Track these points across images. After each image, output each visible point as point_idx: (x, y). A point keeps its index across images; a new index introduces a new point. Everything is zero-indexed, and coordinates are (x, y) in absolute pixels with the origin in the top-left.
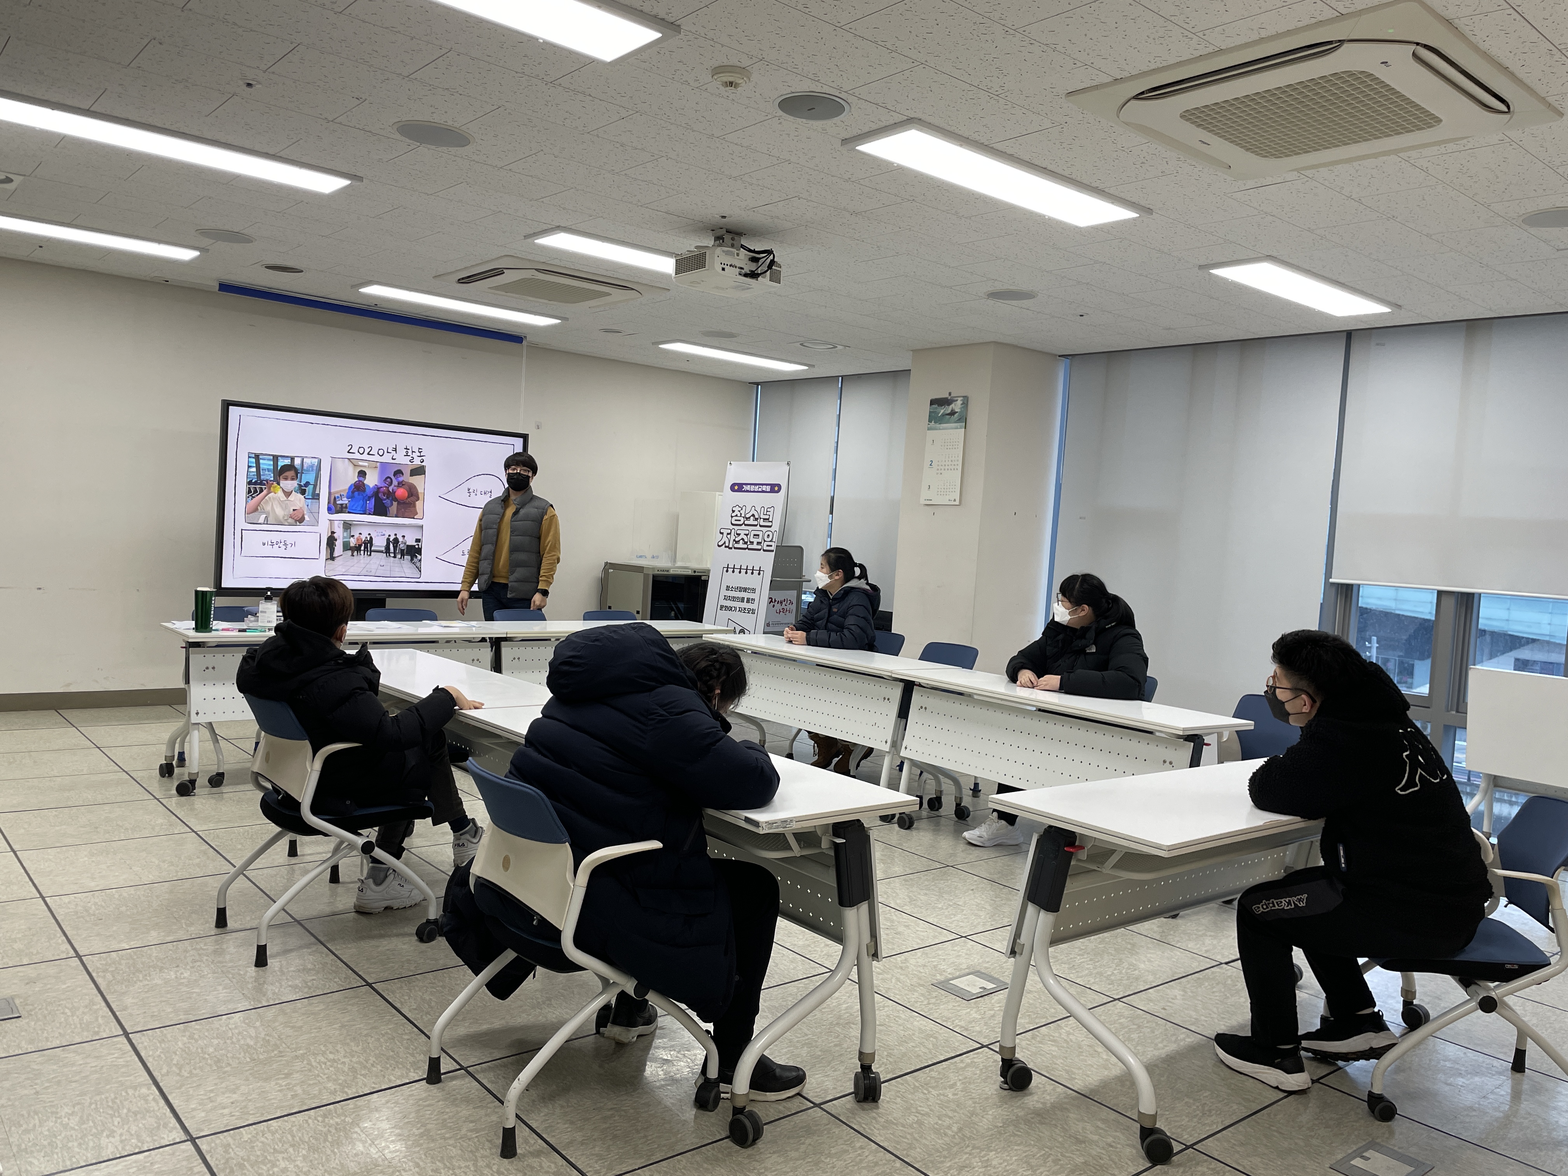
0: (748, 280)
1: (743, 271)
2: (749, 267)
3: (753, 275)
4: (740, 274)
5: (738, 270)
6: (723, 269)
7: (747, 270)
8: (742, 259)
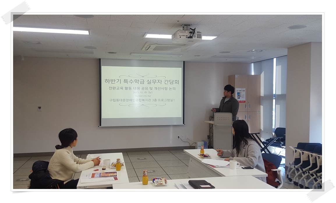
0: (189, 39)
1: (187, 37)
2: (189, 35)
3: (191, 37)
4: (186, 38)
5: (186, 37)
6: (180, 37)
7: (189, 36)
8: (187, 33)
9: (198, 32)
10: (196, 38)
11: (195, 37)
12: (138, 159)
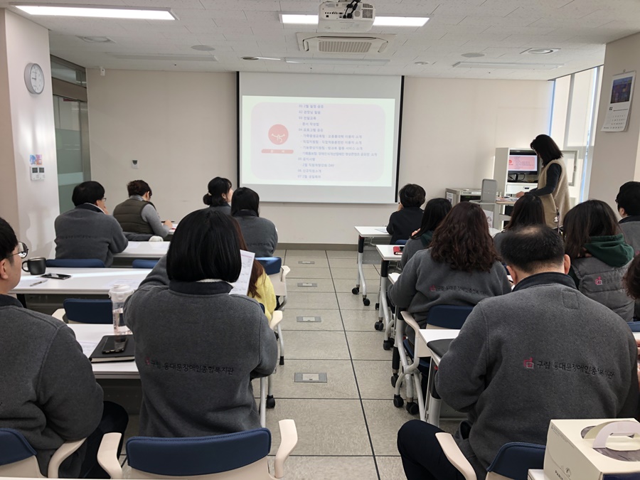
0: (347, 19)
1: (342, 15)
3: (350, 16)
4: (340, 17)
6: (327, 16)
7: (345, 13)
8: (343, 8)
9: (364, 5)
10: (360, 17)
11: (358, 15)
12: (299, 262)
